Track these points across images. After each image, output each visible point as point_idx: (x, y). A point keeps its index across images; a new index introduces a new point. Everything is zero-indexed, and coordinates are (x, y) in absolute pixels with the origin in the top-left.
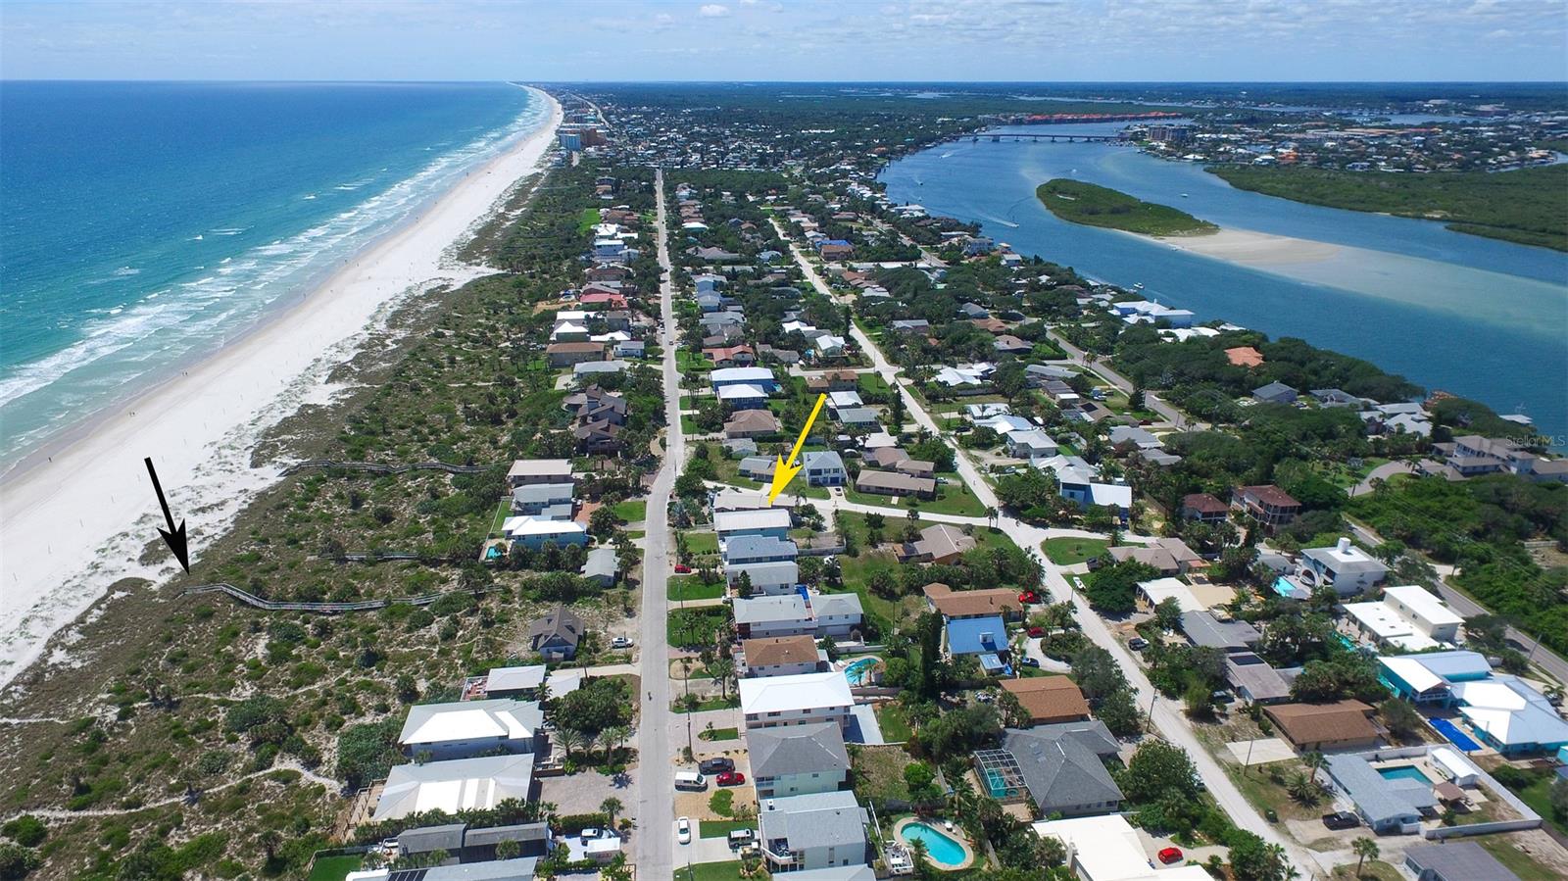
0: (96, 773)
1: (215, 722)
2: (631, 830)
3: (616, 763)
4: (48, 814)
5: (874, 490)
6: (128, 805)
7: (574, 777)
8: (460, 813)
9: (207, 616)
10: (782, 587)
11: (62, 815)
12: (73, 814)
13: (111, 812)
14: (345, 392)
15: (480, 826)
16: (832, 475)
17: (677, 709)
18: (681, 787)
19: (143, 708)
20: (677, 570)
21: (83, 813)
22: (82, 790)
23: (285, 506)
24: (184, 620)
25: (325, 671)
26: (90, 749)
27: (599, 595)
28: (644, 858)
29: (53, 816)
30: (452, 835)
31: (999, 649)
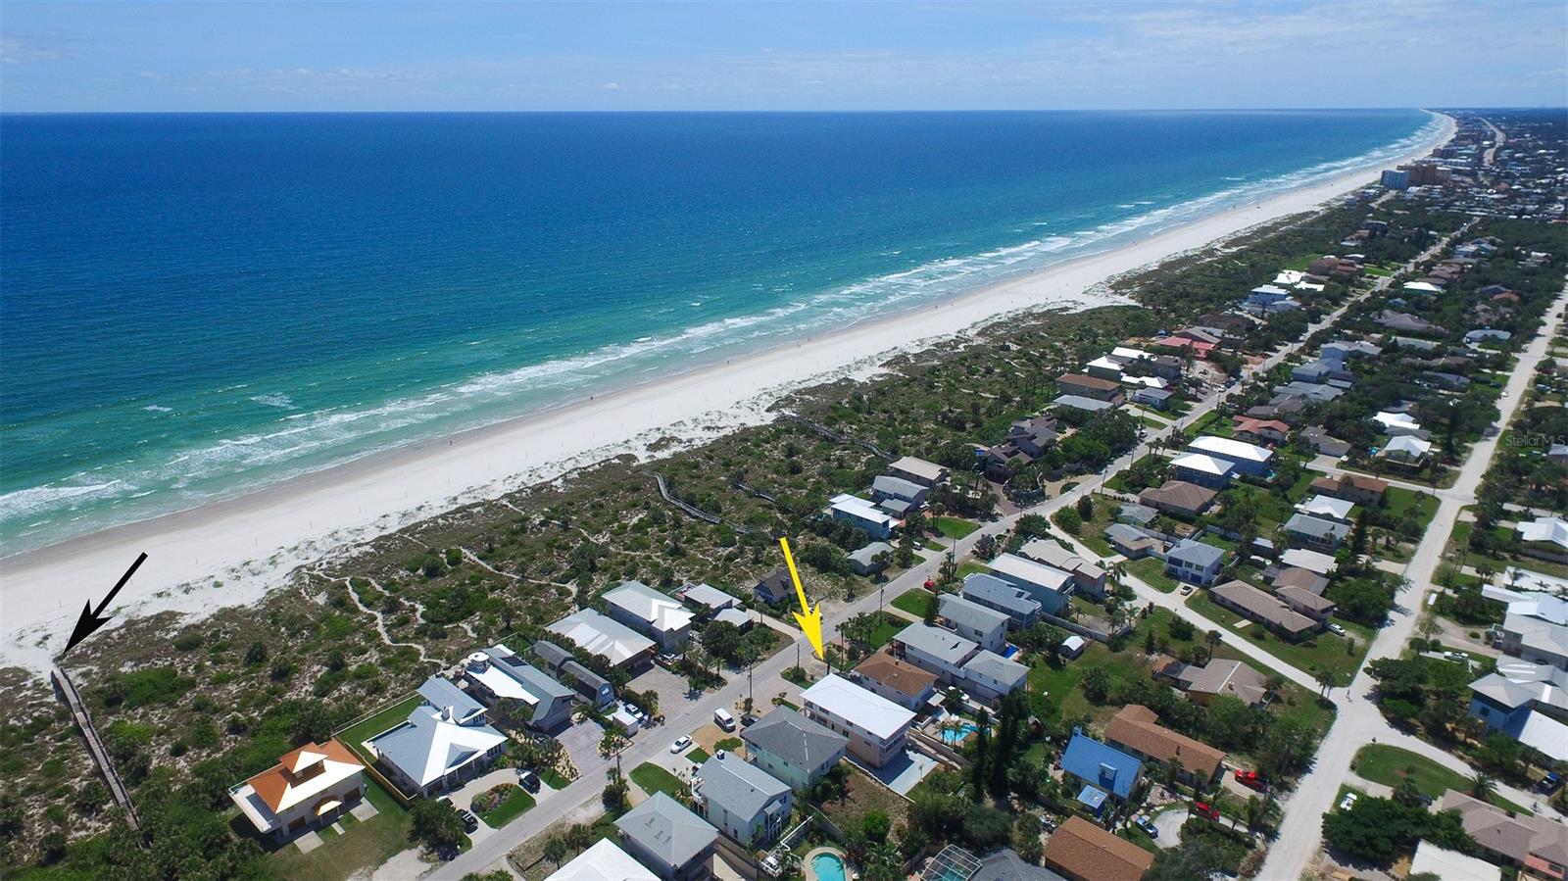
0: (504, 545)
1: (572, 547)
2: (659, 725)
3: (702, 682)
4: (468, 553)
5: (1230, 605)
6: (496, 568)
7: (674, 676)
8: (581, 649)
9: (635, 489)
10: (976, 632)
11: (472, 558)
12: (477, 560)
13: (489, 567)
14: (881, 376)
15: (580, 663)
16: (1193, 571)
17: (785, 676)
18: (718, 721)
19: (555, 524)
20: (927, 585)
21: (480, 562)
22: (491, 550)
23: (747, 440)
24: (621, 488)
25: (648, 547)
26: (515, 533)
27: (845, 575)
28: (643, 744)
29: (470, 556)
30: (558, 655)
31: (1115, 791)
